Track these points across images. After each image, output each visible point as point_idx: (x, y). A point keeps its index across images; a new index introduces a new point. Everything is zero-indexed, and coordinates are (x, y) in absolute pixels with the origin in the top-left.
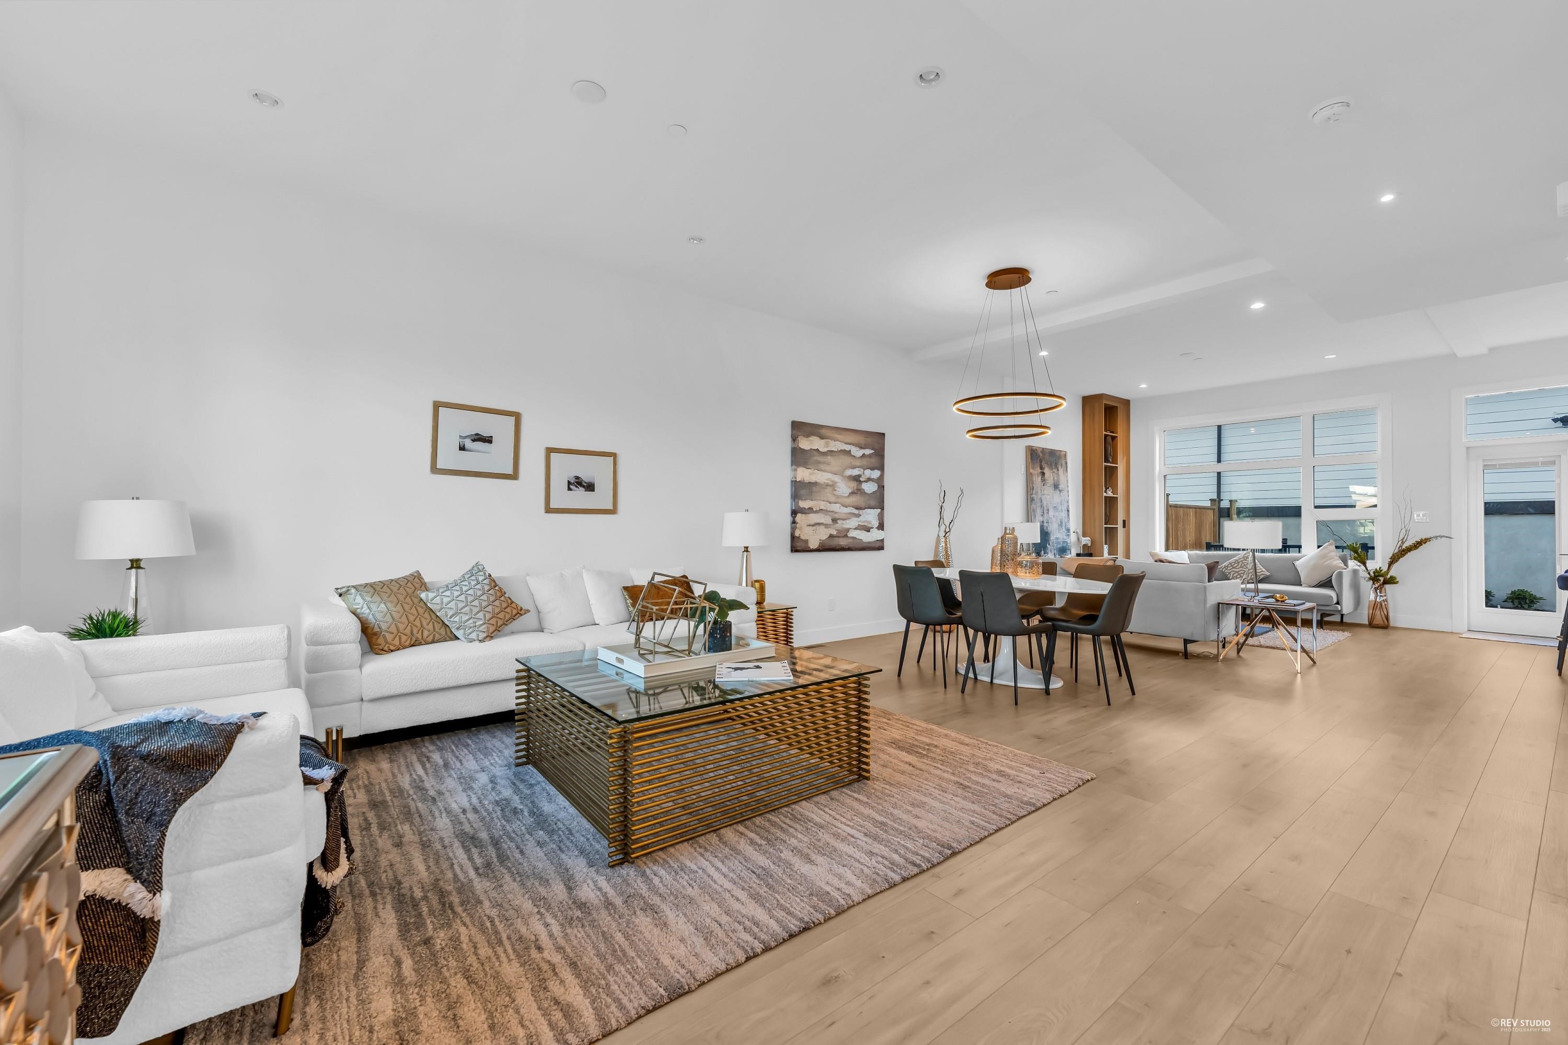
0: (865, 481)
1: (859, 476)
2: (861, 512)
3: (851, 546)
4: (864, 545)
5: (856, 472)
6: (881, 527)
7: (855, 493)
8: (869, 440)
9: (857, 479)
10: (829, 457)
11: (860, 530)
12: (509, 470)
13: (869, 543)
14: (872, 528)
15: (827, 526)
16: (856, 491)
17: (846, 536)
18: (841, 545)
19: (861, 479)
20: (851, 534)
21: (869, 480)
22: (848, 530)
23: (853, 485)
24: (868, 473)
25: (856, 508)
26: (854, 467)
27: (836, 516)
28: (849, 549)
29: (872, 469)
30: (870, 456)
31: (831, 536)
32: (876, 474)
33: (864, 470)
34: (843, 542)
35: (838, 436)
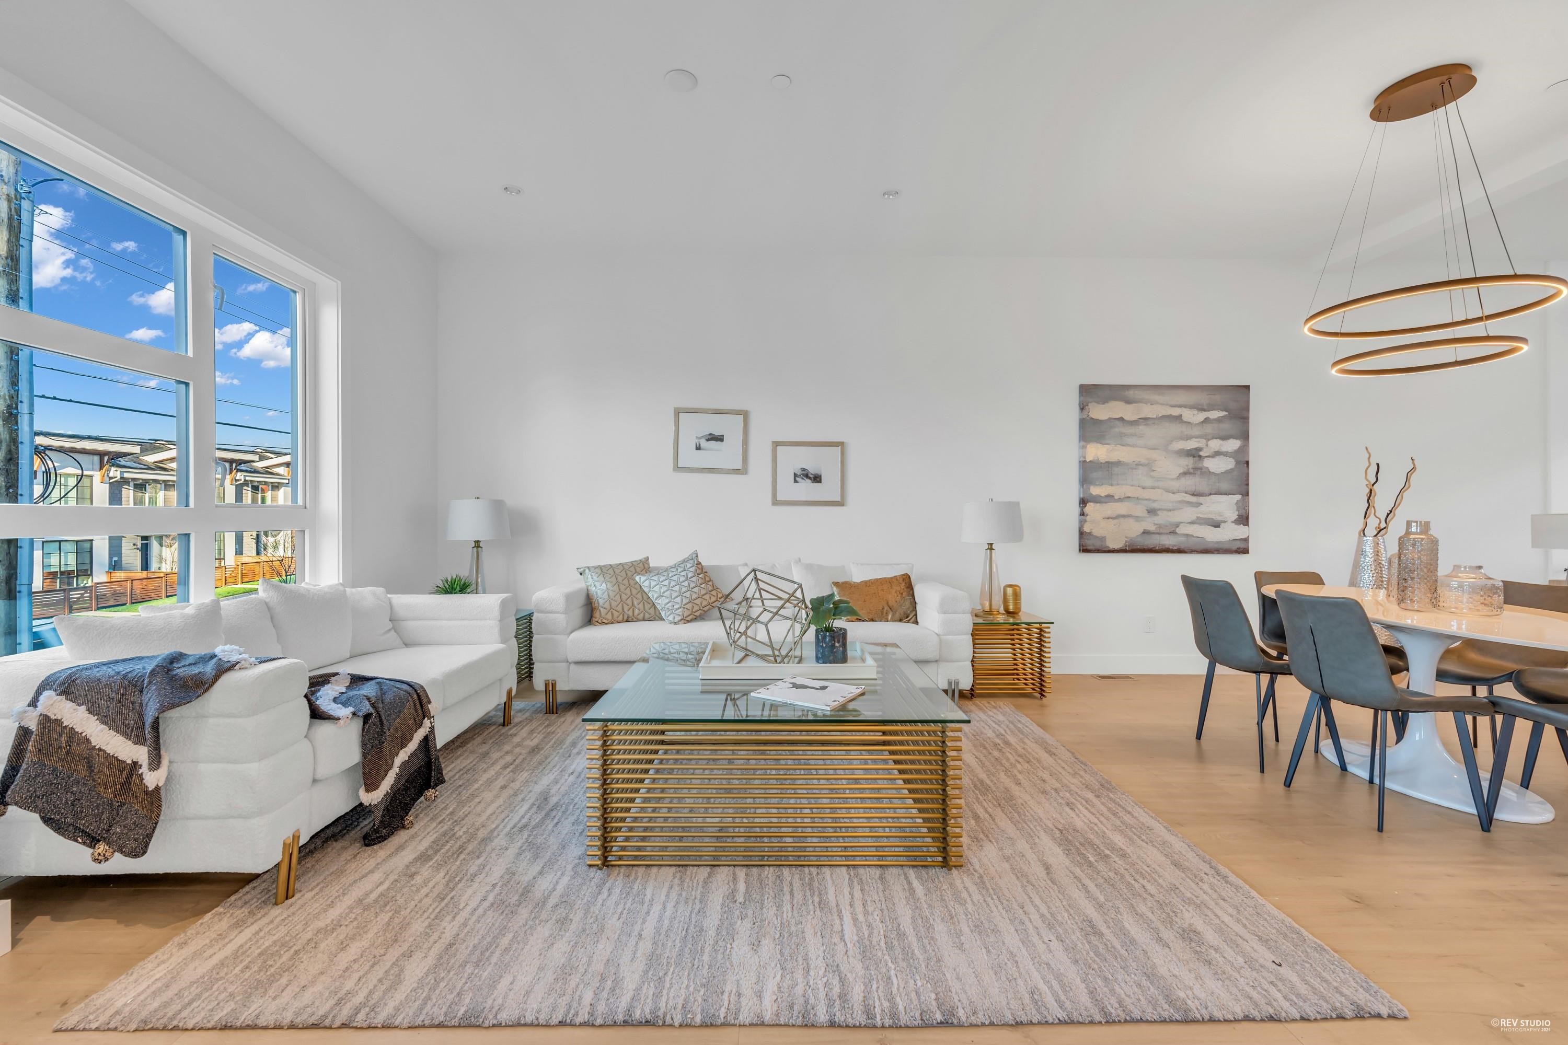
0: (1209, 457)
1: (1200, 449)
2: (1201, 499)
3: (1182, 547)
4: (1210, 546)
5: (1192, 444)
6: (1243, 519)
7: (1190, 474)
8: (1218, 398)
9: (1195, 454)
10: (1141, 427)
11: (1200, 524)
12: (738, 465)
13: (1217, 542)
14: (1225, 522)
15: (1137, 519)
16: (1192, 471)
17: (1173, 533)
18: (1164, 545)
19: (1201, 453)
20: (1181, 530)
21: (1217, 454)
22: (1177, 525)
23: (1189, 462)
24: (1215, 444)
25: (1193, 495)
26: (1189, 438)
27: (1155, 505)
28: (1180, 551)
29: (1224, 438)
30: (1219, 420)
31: (1145, 532)
32: (1233, 445)
33: (1209, 440)
34: (1168, 541)
35: (1156, 397)
